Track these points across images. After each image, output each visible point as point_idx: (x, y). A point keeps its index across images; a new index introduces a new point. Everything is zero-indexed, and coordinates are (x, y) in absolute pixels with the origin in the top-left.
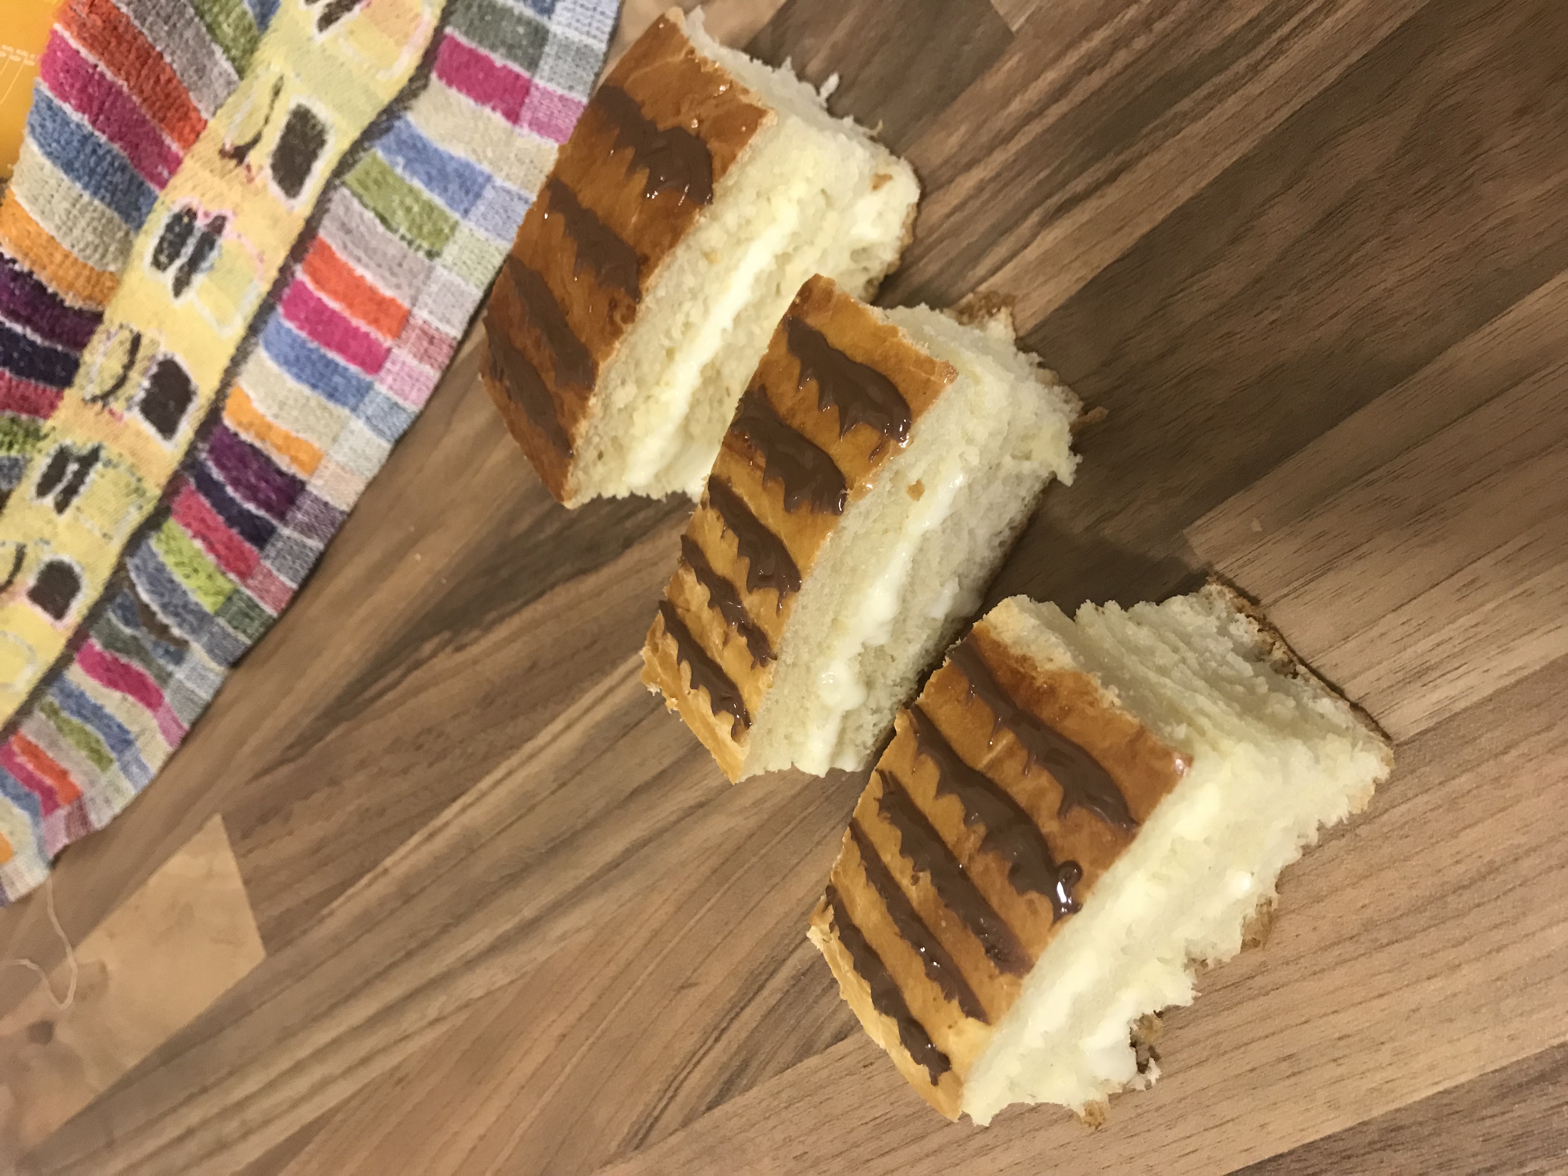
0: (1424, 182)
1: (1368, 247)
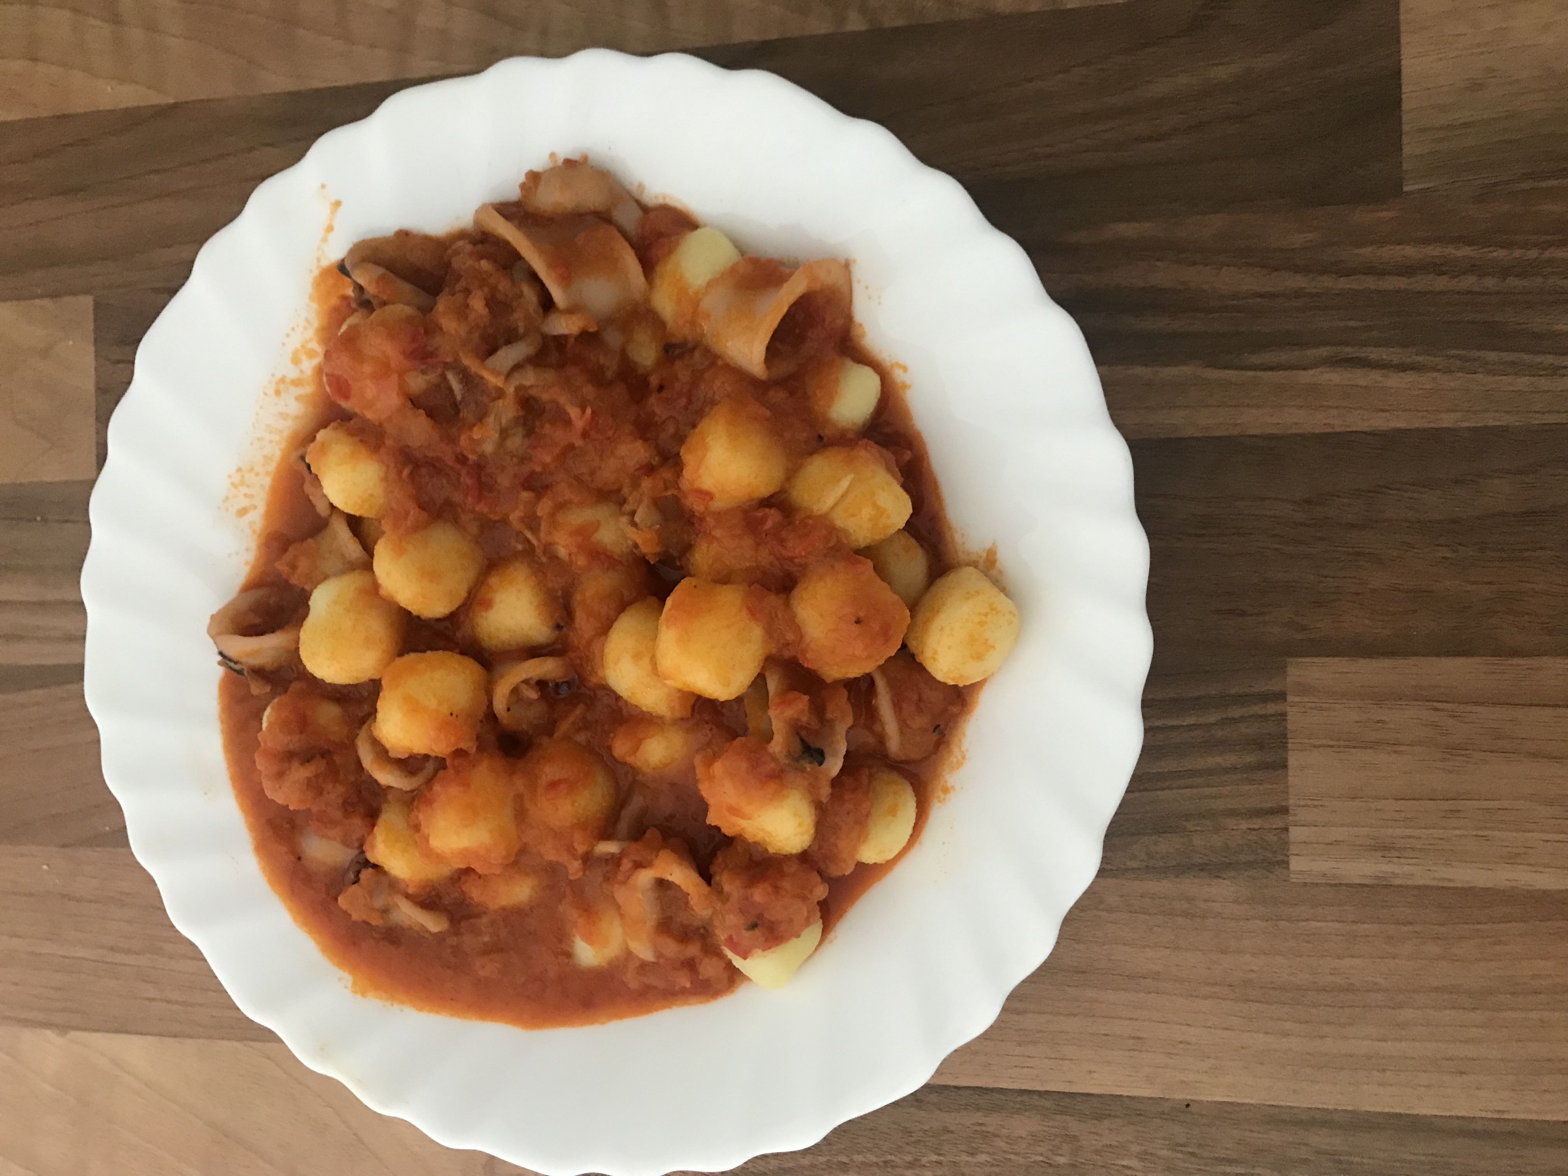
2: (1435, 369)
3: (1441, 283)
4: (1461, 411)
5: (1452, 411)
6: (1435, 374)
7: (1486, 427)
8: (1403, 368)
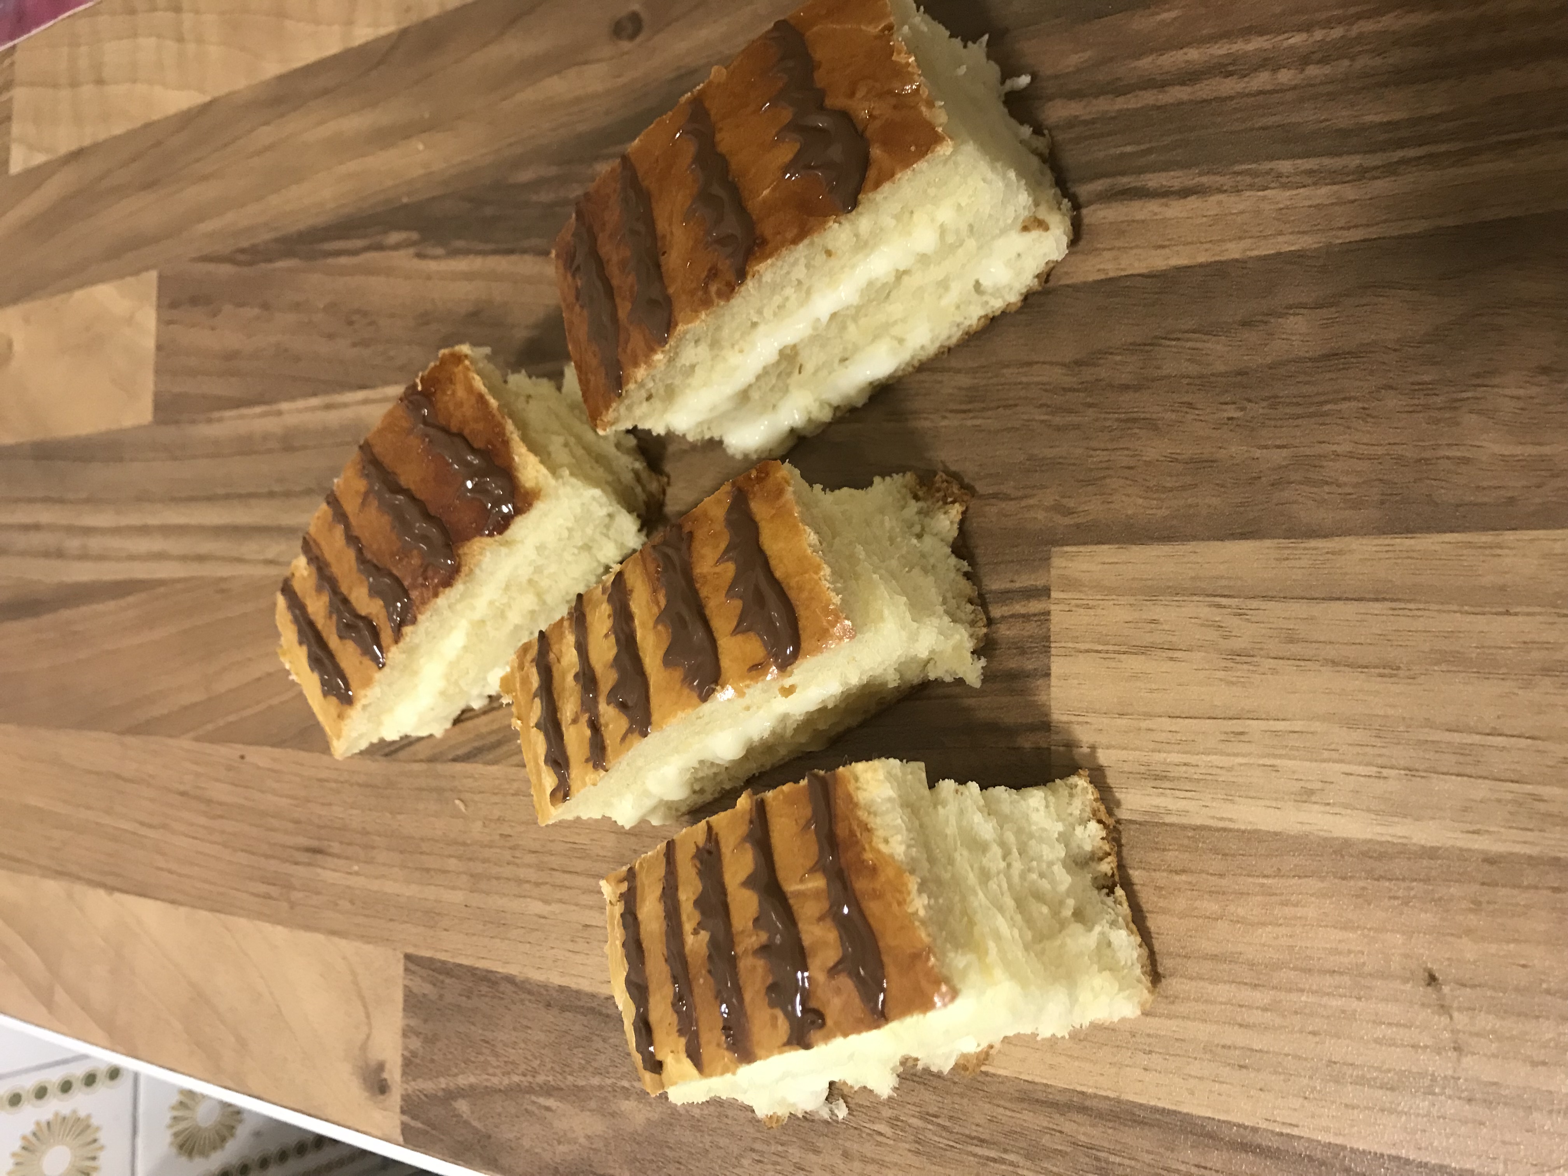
0: (1426, 378)
1: (1344, 406)
2: (1220, 190)
3: (1229, 86)
4: (1251, 237)
5: (1240, 238)
6: (1221, 197)
7: (1279, 254)
8: (1185, 193)
